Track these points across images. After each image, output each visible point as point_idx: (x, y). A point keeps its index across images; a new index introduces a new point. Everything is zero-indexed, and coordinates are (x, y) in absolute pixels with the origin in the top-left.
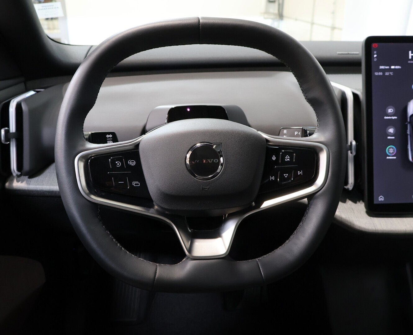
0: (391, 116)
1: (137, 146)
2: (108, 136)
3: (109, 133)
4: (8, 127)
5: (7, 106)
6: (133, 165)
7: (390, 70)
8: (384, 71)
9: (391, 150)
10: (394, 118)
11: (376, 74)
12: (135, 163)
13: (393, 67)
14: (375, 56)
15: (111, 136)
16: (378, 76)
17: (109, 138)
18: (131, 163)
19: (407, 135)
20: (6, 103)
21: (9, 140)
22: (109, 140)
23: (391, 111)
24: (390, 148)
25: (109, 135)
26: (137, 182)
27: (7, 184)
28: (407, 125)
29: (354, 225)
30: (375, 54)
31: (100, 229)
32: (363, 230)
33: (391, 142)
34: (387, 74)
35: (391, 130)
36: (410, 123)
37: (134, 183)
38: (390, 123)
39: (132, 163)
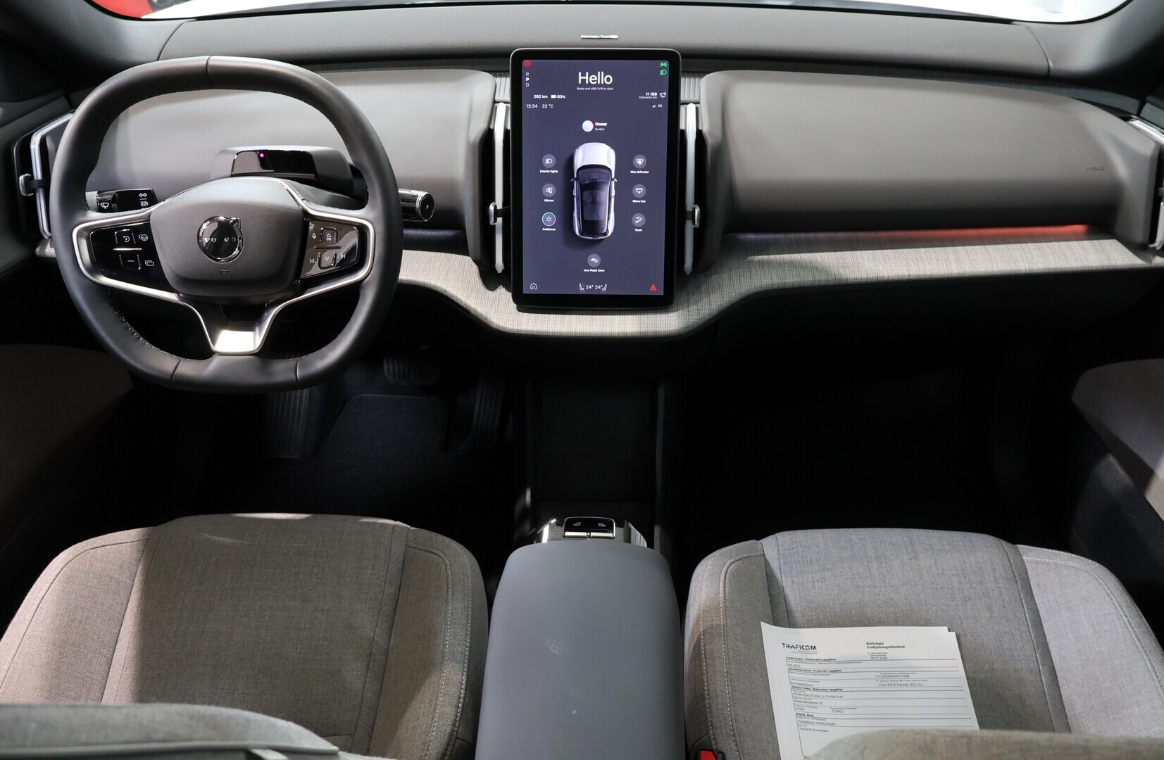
0: (549, 169)
1: (149, 215)
2: (141, 195)
3: (143, 192)
4: (31, 172)
5: (27, 142)
6: (145, 240)
7: (549, 100)
8: (540, 102)
9: (549, 219)
10: (553, 172)
11: (529, 106)
12: (147, 238)
13: (553, 96)
14: (527, 79)
15: (145, 195)
16: (532, 109)
17: (143, 197)
18: (142, 238)
19: (574, 196)
20: (26, 137)
21: (34, 191)
22: (143, 201)
23: (550, 161)
24: (547, 216)
25: (143, 193)
26: (151, 262)
27: (38, 250)
28: (573, 182)
29: (490, 322)
30: (528, 77)
31: (110, 314)
32: (501, 329)
33: (549, 207)
34: (545, 106)
35: (549, 190)
36: (576, 179)
37: (147, 262)
38: (549, 179)
39: (144, 238)
